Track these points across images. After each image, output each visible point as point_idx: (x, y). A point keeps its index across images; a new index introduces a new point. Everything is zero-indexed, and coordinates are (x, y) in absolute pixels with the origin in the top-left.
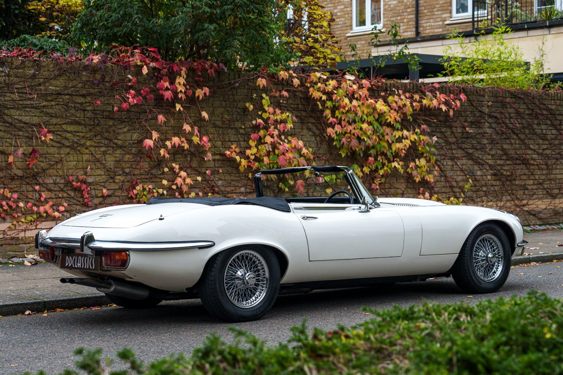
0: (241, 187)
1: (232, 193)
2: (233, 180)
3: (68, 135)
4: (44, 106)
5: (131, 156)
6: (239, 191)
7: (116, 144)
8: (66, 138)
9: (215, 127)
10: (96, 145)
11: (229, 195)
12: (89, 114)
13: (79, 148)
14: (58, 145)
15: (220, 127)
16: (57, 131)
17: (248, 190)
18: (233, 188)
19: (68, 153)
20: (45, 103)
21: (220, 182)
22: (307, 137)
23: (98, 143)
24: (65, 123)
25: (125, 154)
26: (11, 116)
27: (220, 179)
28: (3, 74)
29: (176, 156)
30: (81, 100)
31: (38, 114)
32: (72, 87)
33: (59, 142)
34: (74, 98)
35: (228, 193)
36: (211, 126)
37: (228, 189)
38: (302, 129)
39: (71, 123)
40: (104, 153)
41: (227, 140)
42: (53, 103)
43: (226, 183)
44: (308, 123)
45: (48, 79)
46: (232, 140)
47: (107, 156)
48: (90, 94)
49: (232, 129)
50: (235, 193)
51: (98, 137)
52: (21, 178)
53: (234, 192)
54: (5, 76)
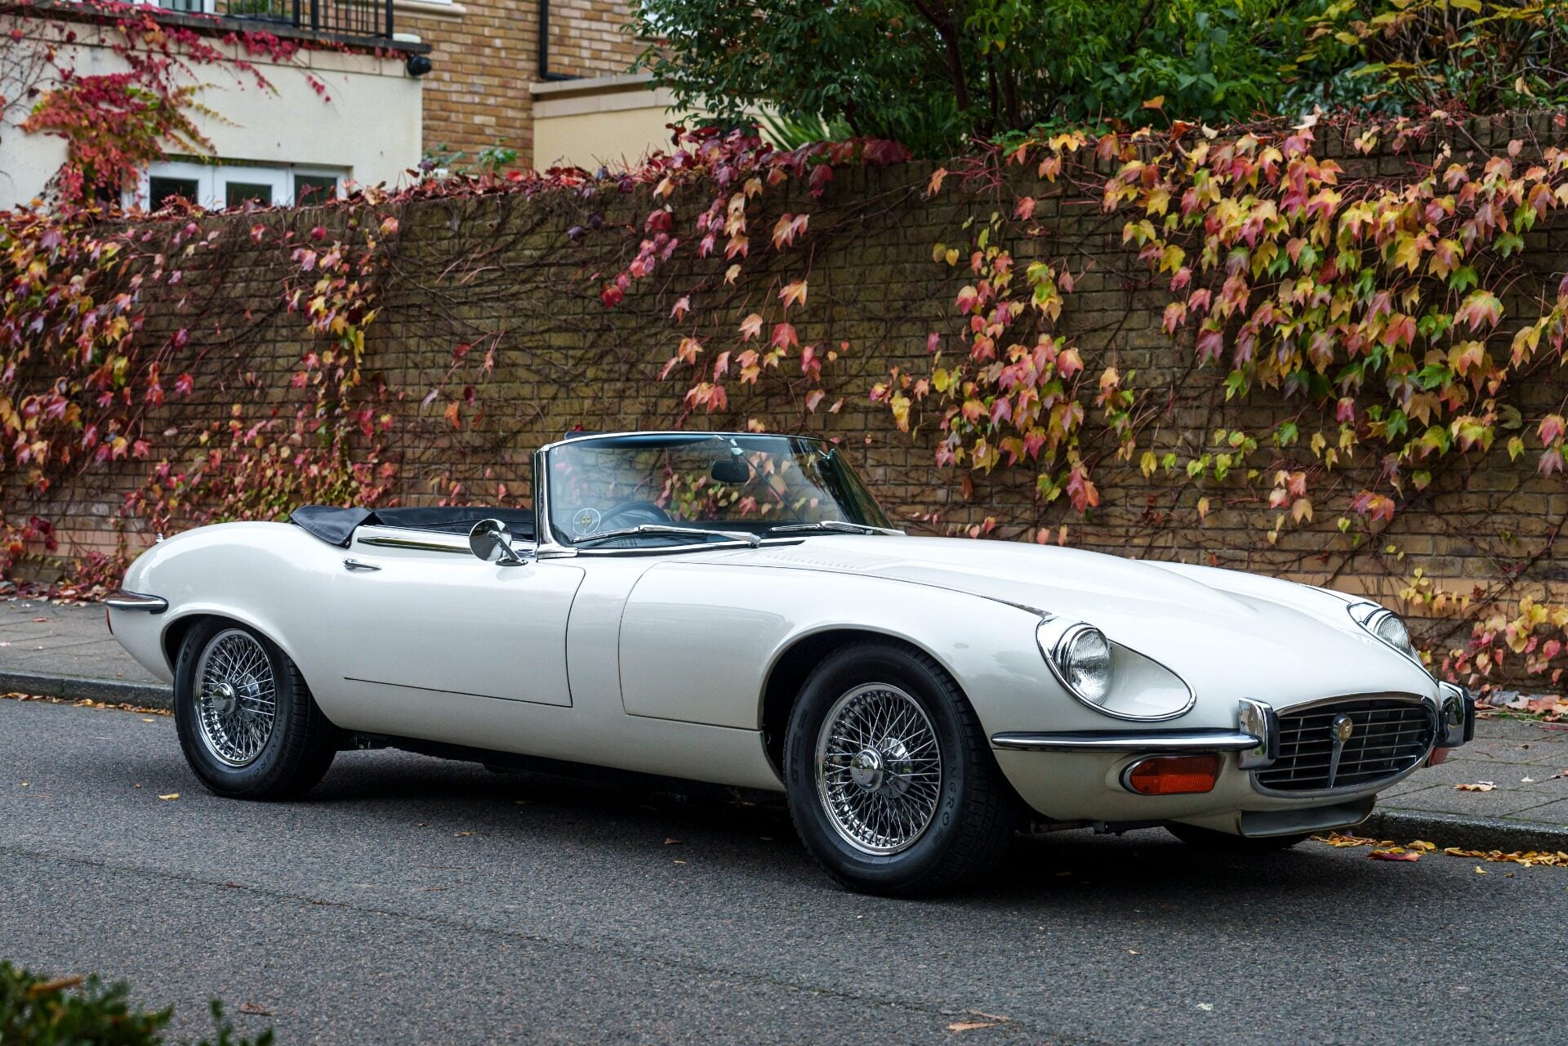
0: (940, 487)
1: (913, 503)
2: (916, 467)
3: (556, 355)
4: (513, 295)
5: (672, 402)
6: (931, 499)
7: (643, 373)
8: (550, 363)
9: (870, 319)
10: (604, 376)
11: (904, 509)
12: (592, 306)
13: (574, 385)
14: (537, 378)
15: (881, 320)
16: (537, 348)
17: (957, 498)
18: (917, 490)
19: (554, 398)
20: (516, 288)
21: (880, 471)
22: (1144, 336)
23: (610, 371)
24: (548, 330)
25: (662, 396)
26: (462, 320)
27: (879, 464)
28: (450, 234)
29: (771, 400)
30: (577, 274)
31: (503, 313)
32: (563, 247)
33: (538, 372)
34: (565, 271)
35: (904, 502)
36: (856, 317)
37: (900, 492)
38: (1130, 310)
39: (559, 329)
40: (621, 395)
41: (898, 353)
42: (528, 286)
43: (894, 475)
44: (1150, 287)
45: (522, 235)
46: (913, 352)
47: (627, 402)
48: (595, 260)
49: (913, 321)
50: (922, 503)
51: (610, 358)
52: (475, 450)
53: (918, 499)
54: (454, 237)
